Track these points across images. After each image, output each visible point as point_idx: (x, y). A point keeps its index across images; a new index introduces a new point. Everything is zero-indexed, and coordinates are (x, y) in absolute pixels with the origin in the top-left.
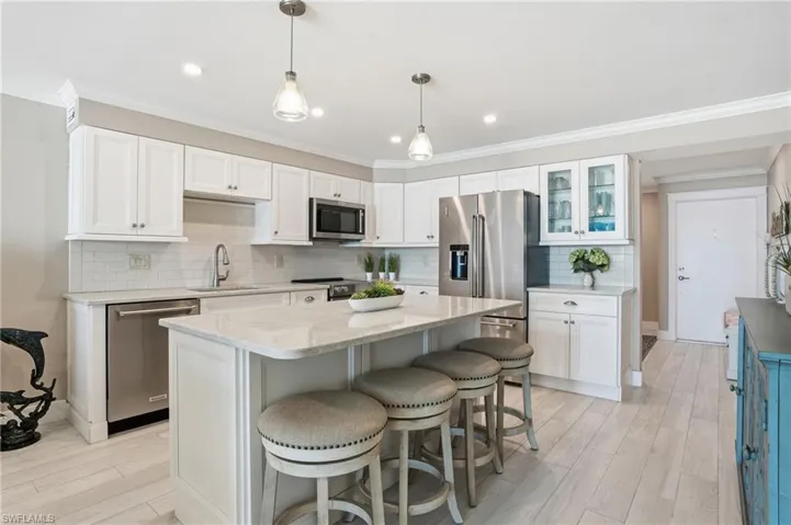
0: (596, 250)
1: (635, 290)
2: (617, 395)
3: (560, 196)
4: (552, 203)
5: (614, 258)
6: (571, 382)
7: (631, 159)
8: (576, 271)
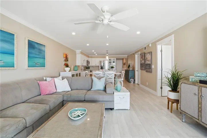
3: (110, 61)
8: (111, 68)
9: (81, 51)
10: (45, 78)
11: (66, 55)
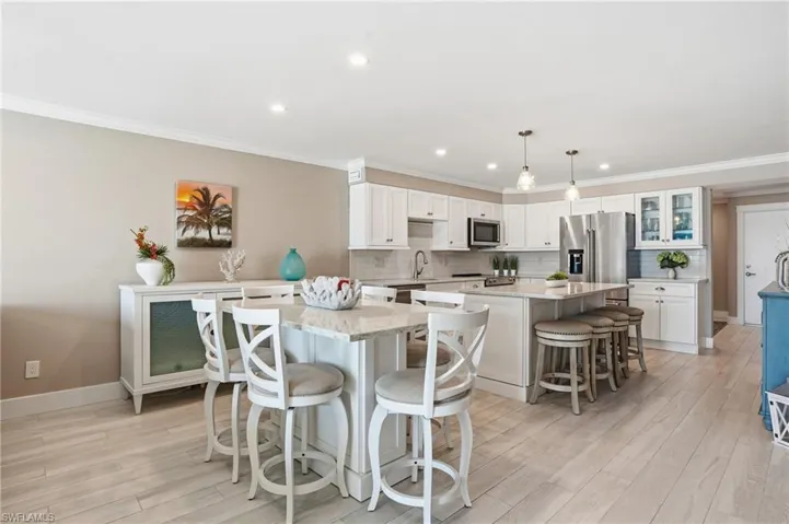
0: (678, 252)
1: (707, 281)
2: (695, 350)
3: (651, 214)
4: (643, 219)
5: (691, 257)
6: (659, 341)
7: (704, 189)
8: (662, 267)
9: (363, 163)
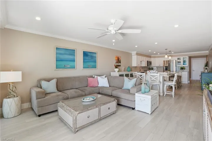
0: (184, 67)
1: (189, 72)
4: (178, 61)
7: (188, 56)
8: (181, 69)
9: (136, 52)
10: (93, 76)
11: (118, 58)
